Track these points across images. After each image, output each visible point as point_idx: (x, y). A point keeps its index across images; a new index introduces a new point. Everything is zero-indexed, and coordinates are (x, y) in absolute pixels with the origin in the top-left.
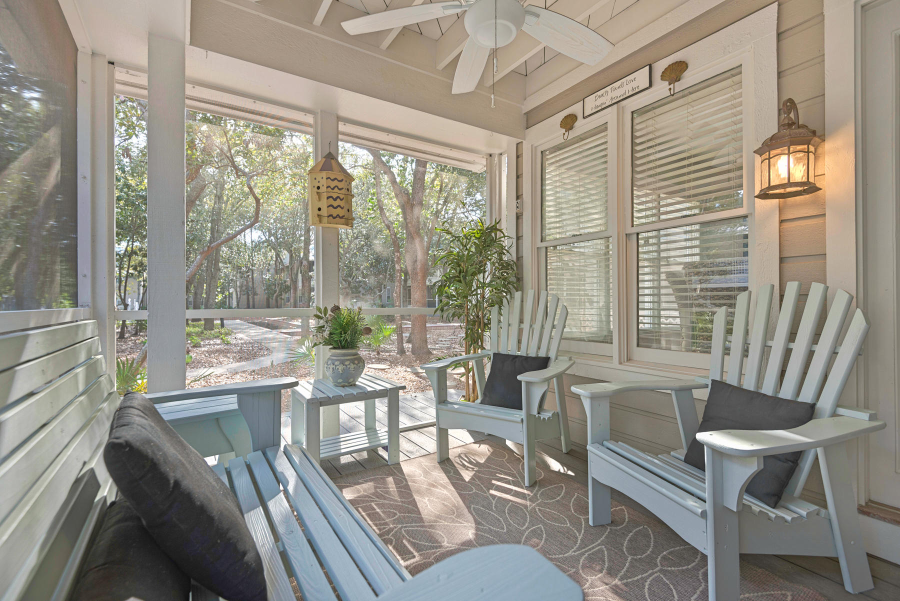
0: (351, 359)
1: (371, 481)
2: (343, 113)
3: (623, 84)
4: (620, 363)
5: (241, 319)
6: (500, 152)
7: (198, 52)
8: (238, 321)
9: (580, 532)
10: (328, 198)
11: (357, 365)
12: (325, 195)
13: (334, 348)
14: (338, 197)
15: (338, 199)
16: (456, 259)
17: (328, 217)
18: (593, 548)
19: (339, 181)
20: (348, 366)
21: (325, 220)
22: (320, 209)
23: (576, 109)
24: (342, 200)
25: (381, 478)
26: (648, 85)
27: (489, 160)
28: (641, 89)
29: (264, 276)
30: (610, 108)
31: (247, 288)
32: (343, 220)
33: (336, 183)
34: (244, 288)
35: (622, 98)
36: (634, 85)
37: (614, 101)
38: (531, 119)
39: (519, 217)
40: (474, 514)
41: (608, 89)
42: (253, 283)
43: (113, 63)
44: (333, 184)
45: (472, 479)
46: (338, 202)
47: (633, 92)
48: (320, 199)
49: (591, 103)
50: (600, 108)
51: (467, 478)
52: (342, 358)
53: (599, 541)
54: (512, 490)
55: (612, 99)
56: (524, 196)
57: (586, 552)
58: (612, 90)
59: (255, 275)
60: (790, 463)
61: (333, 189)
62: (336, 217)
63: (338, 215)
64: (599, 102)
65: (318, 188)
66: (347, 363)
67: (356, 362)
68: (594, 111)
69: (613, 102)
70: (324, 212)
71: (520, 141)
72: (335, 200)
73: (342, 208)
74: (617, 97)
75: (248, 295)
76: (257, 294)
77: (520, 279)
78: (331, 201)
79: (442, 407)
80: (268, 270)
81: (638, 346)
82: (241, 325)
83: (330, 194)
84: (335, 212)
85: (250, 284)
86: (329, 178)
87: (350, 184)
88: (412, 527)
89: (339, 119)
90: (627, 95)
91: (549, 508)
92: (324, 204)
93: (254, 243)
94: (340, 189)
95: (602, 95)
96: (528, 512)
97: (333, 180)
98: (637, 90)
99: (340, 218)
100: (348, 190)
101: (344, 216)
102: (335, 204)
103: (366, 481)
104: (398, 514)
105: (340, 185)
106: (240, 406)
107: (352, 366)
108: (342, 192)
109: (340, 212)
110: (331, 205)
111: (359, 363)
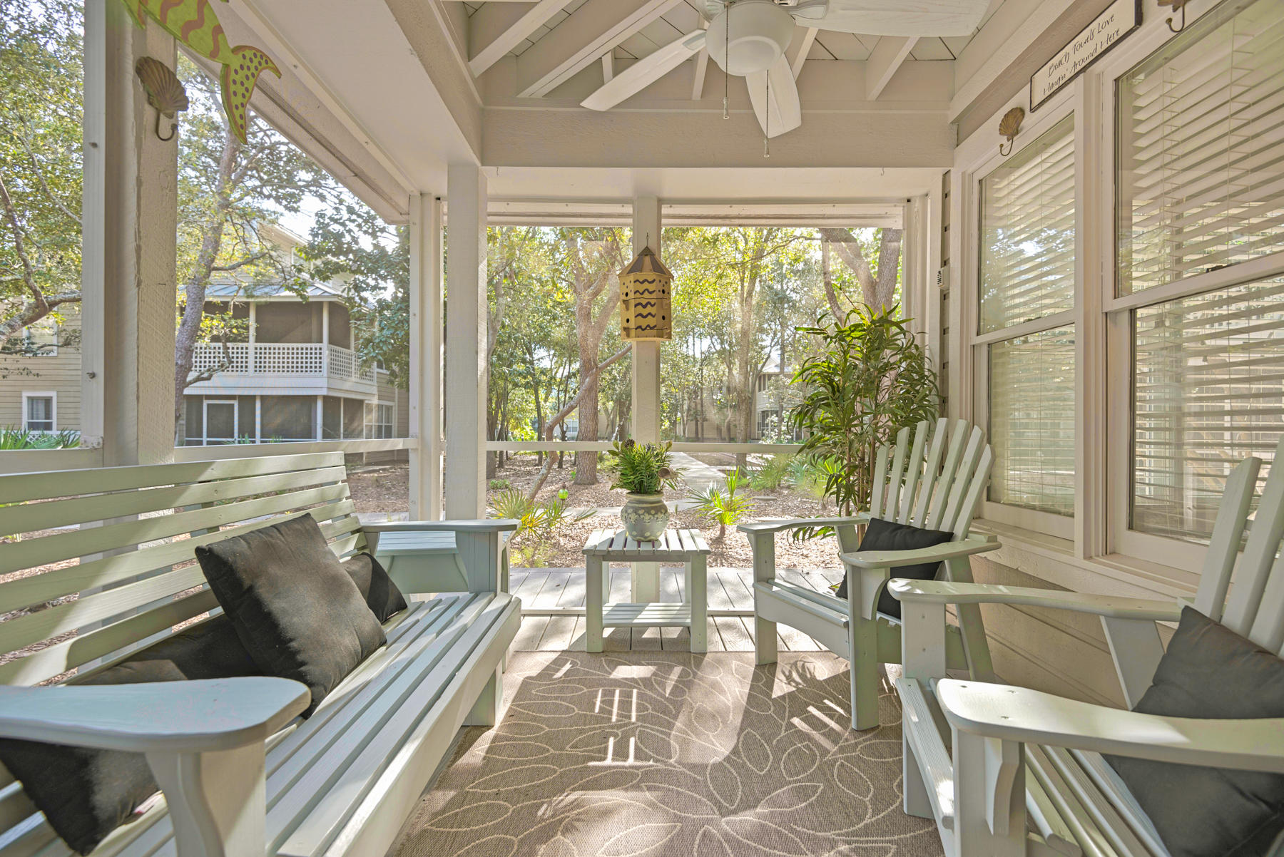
0: (647, 508)
1: (655, 664)
2: (666, 194)
3: (1092, 32)
4: (1088, 557)
5: (684, 451)
6: (923, 191)
7: (489, 171)
8: (682, 454)
9: (875, 813)
10: (636, 306)
11: (653, 515)
12: (632, 303)
13: (632, 493)
14: (649, 303)
15: (649, 306)
16: (826, 372)
17: (636, 329)
18: (876, 842)
19: (650, 283)
20: (642, 516)
21: (633, 333)
22: (628, 321)
23: (1021, 99)
24: (652, 306)
25: (669, 665)
26: (1132, 24)
27: (906, 209)
28: (1121, 33)
29: (715, 397)
30: (1072, 84)
31: (696, 413)
32: (654, 332)
33: (646, 285)
34: (692, 412)
35: (1091, 58)
36: (1110, 29)
37: (1079, 68)
38: (961, 129)
39: (944, 296)
40: (741, 739)
41: (1069, 48)
42: (702, 406)
43: (439, 199)
44: (641, 288)
45: (783, 697)
46: (649, 309)
47: (1110, 43)
48: (627, 309)
49: (1044, 81)
50: (1056, 87)
51: (777, 693)
52: (637, 505)
53: (896, 837)
54: (826, 725)
55: (1075, 65)
56: (951, 261)
57: (856, 842)
58: (1076, 49)
59: (705, 395)
60: (1264, 806)
61: (642, 294)
62: (645, 329)
63: (648, 326)
64: (1054, 79)
65: (627, 294)
66: (640, 512)
67: (653, 512)
68: (1048, 93)
69: (1076, 71)
70: (632, 325)
71: (948, 169)
72: (644, 307)
73: (654, 316)
74: (1083, 61)
75: (697, 421)
76: (707, 420)
77: (944, 400)
78: (640, 309)
79: (763, 588)
80: (720, 388)
81: (1131, 527)
82: (683, 458)
83: (638, 301)
84: (644, 322)
85: (699, 406)
86: (638, 280)
87: (667, 283)
88: (652, 729)
89: (661, 201)
90: (1099, 51)
91: (859, 768)
92: (631, 314)
93: (703, 356)
94: (651, 293)
95: (1060, 63)
96: (821, 761)
97: (642, 283)
98: (1116, 38)
99: (651, 328)
100: (663, 292)
101: (655, 326)
102: (645, 312)
103: (648, 664)
104: (650, 711)
105: (651, 287)
106: (455, 546)
107: (647, 517)
108: (654, 295)
109: (651, 321)
110: (640, 315)
111: (656, 513)
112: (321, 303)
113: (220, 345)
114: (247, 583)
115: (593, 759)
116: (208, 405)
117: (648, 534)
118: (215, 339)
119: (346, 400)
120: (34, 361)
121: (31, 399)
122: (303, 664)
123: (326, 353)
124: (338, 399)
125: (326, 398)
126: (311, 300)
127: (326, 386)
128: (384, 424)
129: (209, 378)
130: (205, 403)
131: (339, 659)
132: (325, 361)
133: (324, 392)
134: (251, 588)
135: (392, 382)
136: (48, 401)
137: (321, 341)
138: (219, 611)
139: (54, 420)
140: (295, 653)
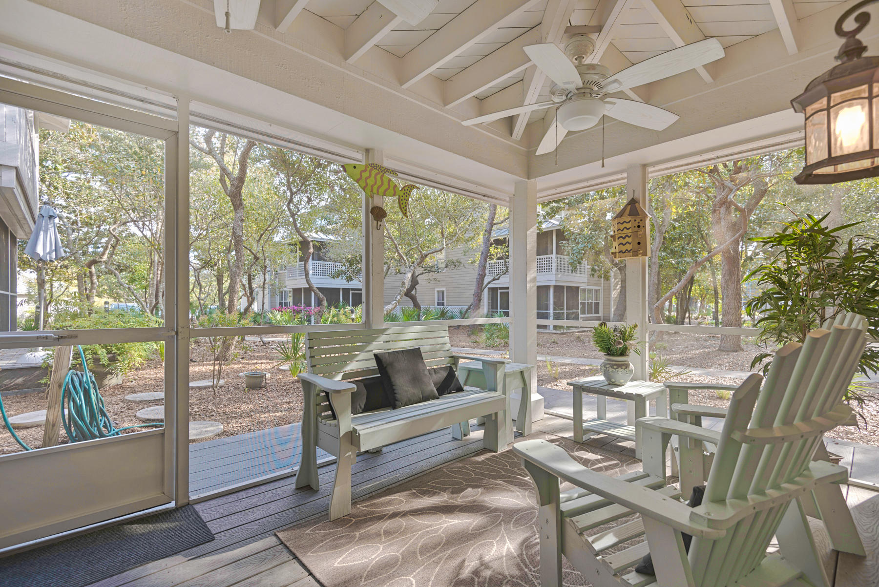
2: (648, 161)
7: (531, 182)
10: (618, 238)
14: (627, 236)
17: (619, 253)
19: (627, 223)
24: (629, 237)
32: (631, 253)
33: (625, 225)
44: (622, 227)
46: (627, 239)
61: (622, 231)
62: (625, 252)
63: (627, 250)
65: (615, 232)
66: (607, 366)
67: (615, 367)
72: (624, 238)
73: (630, 244)
78: (621, 240)
83: (620, 235)
84: (624, 248)
86: (619, 223)
89: (645, 166)
94: (628, 229)
97: (622, 224)
99: (629, 251)
100: (639, 227)
101: (632, 250)
102: (624, 241)
105: (628, 226)
106: (482, 368)
107: (611, 370)
108: (630, 231)
109: (628, 247)
110: (622, 244)
111: (617, 368)
112: (552, 231)
113: (503, 261)
114: (385, 366)
115: (520, 475)
116: (500, 292)
117: (613, 380)
118: (499, 259)
119: (567, 287)
120: (438, 274)
121: (438, 291)
122: (395, 394)
123: (554, 260)
124: (563, 287)
125: (555, 287)
126: (544, 230)
127: (554, 279)
128: (593, 301)
129: (498, 279)
130: (499, 291)
131: (409, 396)
132: (554, 265)
133: (553, 283)
134: (386, 367)
135: (593, 275)
136: (443, 292)
137: (552, 253)
138: (379, 375)
139: (445, 301)
140: (394, 390)
